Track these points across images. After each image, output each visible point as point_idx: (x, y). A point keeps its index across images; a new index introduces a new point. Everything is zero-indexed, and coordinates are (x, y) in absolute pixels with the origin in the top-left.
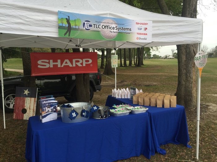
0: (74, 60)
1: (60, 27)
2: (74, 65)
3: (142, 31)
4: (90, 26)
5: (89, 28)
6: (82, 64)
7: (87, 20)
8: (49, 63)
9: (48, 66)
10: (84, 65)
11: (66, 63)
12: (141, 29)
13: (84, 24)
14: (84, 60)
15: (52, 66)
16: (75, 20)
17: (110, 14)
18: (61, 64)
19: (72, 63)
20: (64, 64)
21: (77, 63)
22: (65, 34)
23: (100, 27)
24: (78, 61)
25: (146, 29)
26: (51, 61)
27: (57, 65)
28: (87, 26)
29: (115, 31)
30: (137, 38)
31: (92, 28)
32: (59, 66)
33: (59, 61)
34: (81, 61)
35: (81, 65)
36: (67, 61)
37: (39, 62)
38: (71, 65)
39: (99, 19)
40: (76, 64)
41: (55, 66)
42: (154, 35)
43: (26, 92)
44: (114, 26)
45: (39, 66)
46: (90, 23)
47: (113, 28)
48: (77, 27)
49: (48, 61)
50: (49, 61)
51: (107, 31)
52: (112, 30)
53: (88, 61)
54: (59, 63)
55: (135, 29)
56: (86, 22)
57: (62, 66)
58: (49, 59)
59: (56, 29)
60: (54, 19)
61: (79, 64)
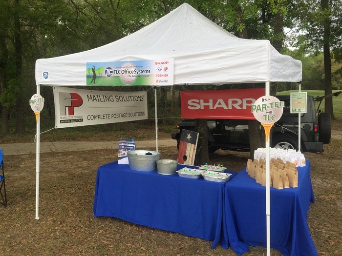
1: (88, 77)
2: (230, 107)
3: (163, 72)
4: (111, 72)
5: (110, 74)
6: (241, 106)
8: (199, 103)
9: (198, 107)
10: (244, 107)
11: (220, 104)
12: (161, 69)
13: (106, 70)
14: (245, 100)
15: (202, 108)
16: (99, 69)
17: (130, 57)
19: (227, 105)
20: (217, 106)
21: (234, 105)
22: (91, 82)
23: (120, 72)
24: (236, 102)
25: (167, 68)
26: (202, 101)
27: (209, 106)
29: (134, 74)
30: (157, 81)
31: (113, 75)
32: (211, 108)
33: (211, 101)
34: (240, 102)
35: (240, 108)
36: (221, 101)
37: (190, 102)
38: (225, 108)
39: (119, 64)
40: (233, 106)
41: (207, 107)
43: (189, 137)
44: (133, 69)
45: (189, 107)
46: (111, 70)
47: (132, 72)
48: (100, 75)
49: (198, 101)
50: (200, 102)
52: (131, 75)
53: (251, 102)
54: (210, 104)
55: (154, 70)
56: (107, 69)
57: (215, 108)
58: (199, 99)
59: (85, 79)
60: (84, 70)
61: (237, 106)
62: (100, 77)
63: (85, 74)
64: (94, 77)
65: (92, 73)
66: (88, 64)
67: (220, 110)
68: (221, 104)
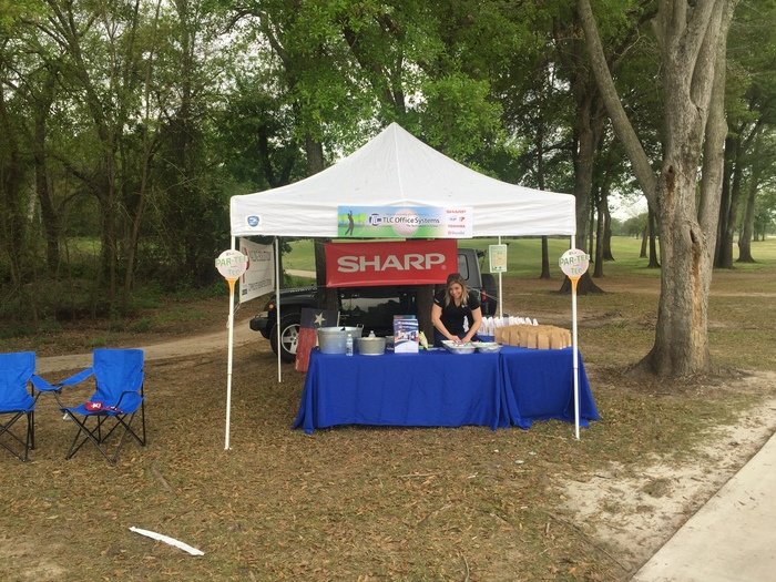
0: (407, 257)
1: (341, 225)
2: (407, 267)
3: (458, 222)
4: (379, 220)
5: (377, 223)
6: (423, 264)
7: (375, 214)
8: (358, 262)
9: (355, 268)
10: (428, 267)
11: (391, 262)
12: (455, 219)
13: (371, 218)
14: (428, 256)
15: (363, 269)
16: (359, 215)
17: (407, 202)
18: (381, 266)
19: (402, 263)
20: (386, 265)
21: (414, 264)
22: (346, 232)
23: (393, 220)
24: (416, 259)
25: (463, 218)
26: (362, 259)
27: (373, 267)
28: (374, 221)
29: (414, 224)
30: (449, 233)
31: (382, 223)
32: (377, 268)
33: (377, 258)
34: (421, 258)
35: (421, 268)
36: (393, 258)
37: (341, 261)
38: (400, 268)
39: (391, 210)
40: (411, 265)
41: (370, 269)
42: (475, 227)
43: (319, 319)
44: (413, 217)
45: (340, 269)
46: (378, 217)
47: (412, 221)
48: (361, 223)
49: (355, 259)
50: (359, 260)
51: (402, 225)
52: (410, 224)
53: (437, 259)
54: (376, 263)
55: (445, 220)
56: (373, 216)
57: (383, 269)
58: (358, 256)
59: (336, 228)
60: (333, 215)
61: (417, 265)
62: (359, 226)
63: (336, 221)
64: (352, 225)
65: (347, 221)
66: (340, 208)
67: (392, 272)
68: (393, 262)
